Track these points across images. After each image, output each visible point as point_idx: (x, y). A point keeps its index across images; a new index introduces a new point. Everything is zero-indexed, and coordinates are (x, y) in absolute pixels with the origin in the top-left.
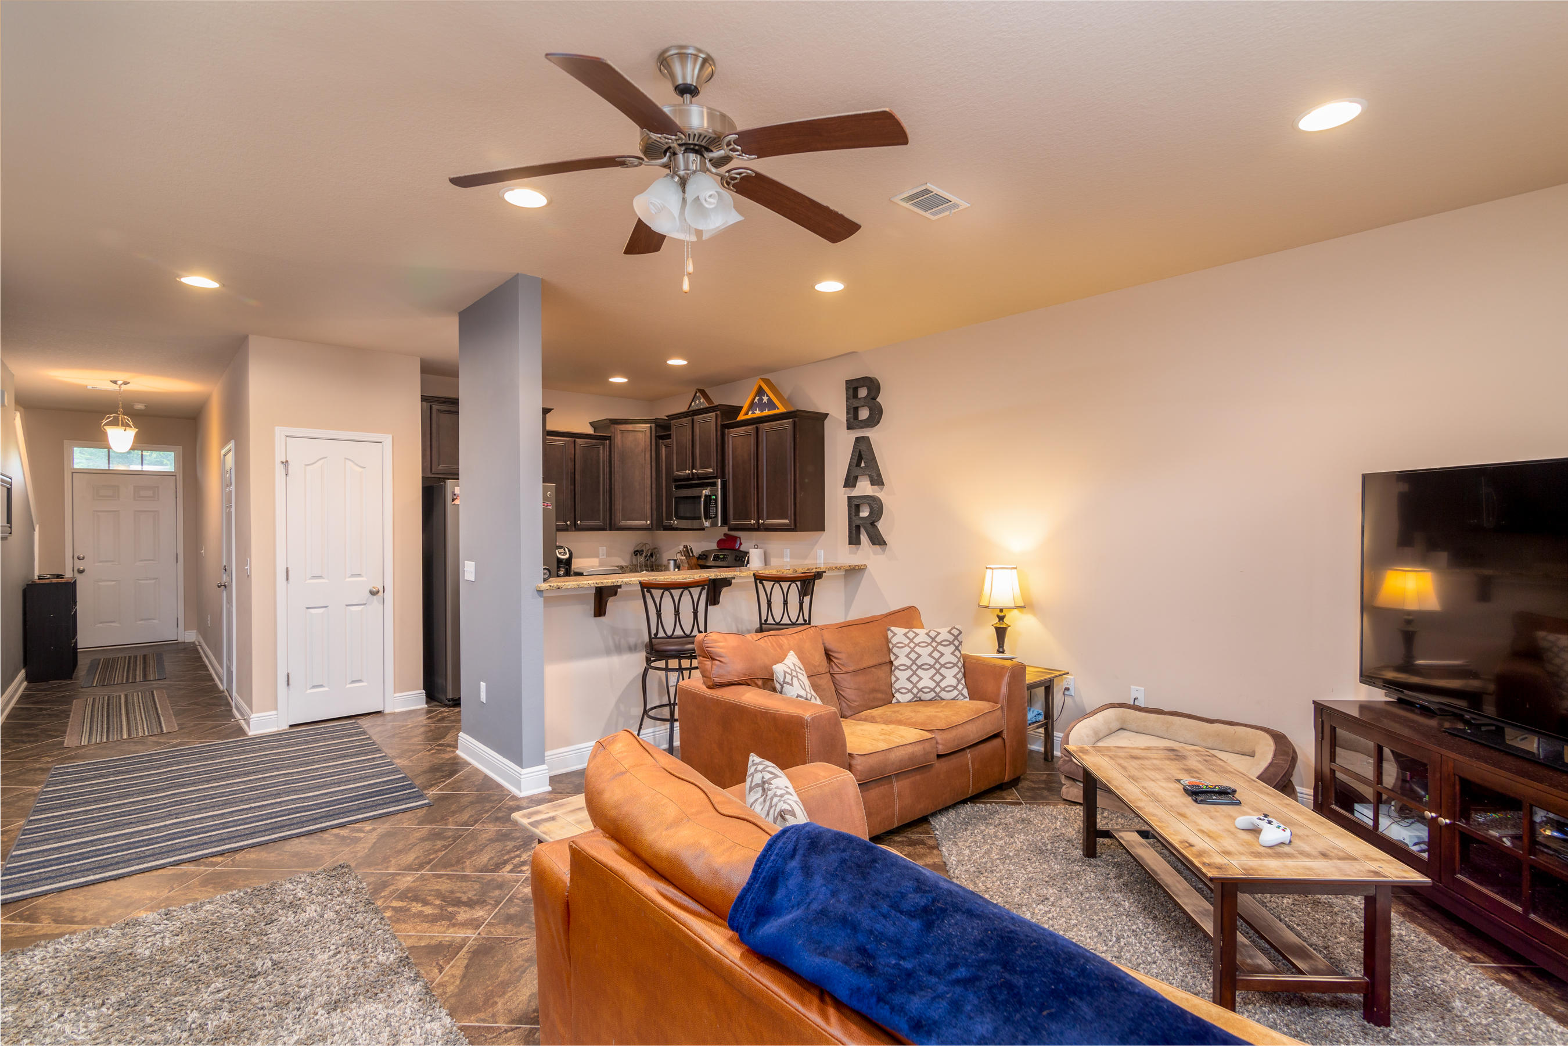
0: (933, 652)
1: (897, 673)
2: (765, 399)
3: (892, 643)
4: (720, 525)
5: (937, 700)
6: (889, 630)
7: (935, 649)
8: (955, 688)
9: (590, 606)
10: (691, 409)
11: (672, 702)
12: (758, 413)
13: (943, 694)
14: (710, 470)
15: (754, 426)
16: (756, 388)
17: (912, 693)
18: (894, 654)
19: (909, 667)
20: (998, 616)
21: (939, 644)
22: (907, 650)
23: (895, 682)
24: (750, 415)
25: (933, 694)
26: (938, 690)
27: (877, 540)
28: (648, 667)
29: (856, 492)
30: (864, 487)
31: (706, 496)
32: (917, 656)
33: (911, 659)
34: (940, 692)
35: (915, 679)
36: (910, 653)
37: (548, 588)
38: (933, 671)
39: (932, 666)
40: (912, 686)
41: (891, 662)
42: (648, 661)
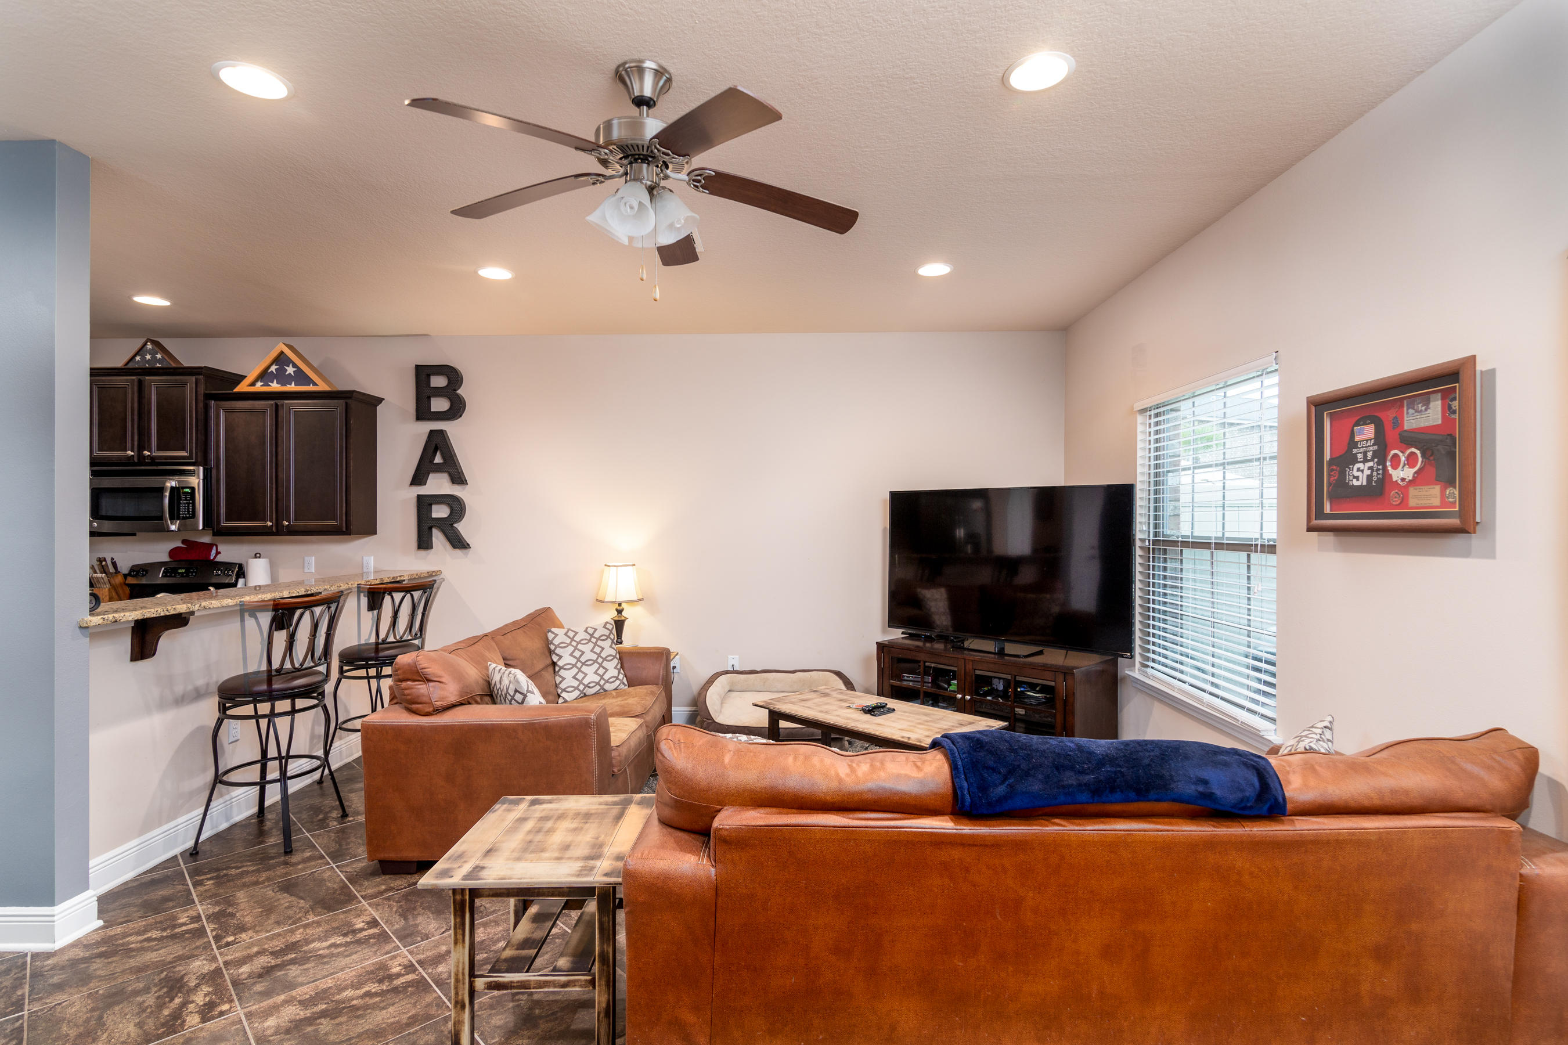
0: (594, 648)
1: (562, 673)
2: (290, 370)
3: (554, 644)
4: (201, 527)
5: (602, 693)
6: (550, 631)
7: (595, 644)
8: (617, 678)
9: (125, 643)
10: (130, 366)
11: (284, 754)
12: (275, 386)
13: (608, 687)
14: (184, 453)
15: (272, 402)
16: (274, 354)
17: (579, 690)
18: (557, 655)
19: (574, 666)
20: (617, 610)
21: (598, 639)
22: (571, 649)
23: (561, 682)
24: (259, 387)
25: (598, 688)
26: (602, 682)
27: (458, 543)
28: (223, 716)
29: (426, 490)
30: (438, 484)
31: (172, 488)
32: (580, 653)
33: (575, 657)
34: (604, 684)
35: (580, 676)
36: (573, 652)
37: (101, 621)
38: (596, 666)
39: (595, 661)
40: (578, 683)
41: (554, 664)
42: (223, 709)
